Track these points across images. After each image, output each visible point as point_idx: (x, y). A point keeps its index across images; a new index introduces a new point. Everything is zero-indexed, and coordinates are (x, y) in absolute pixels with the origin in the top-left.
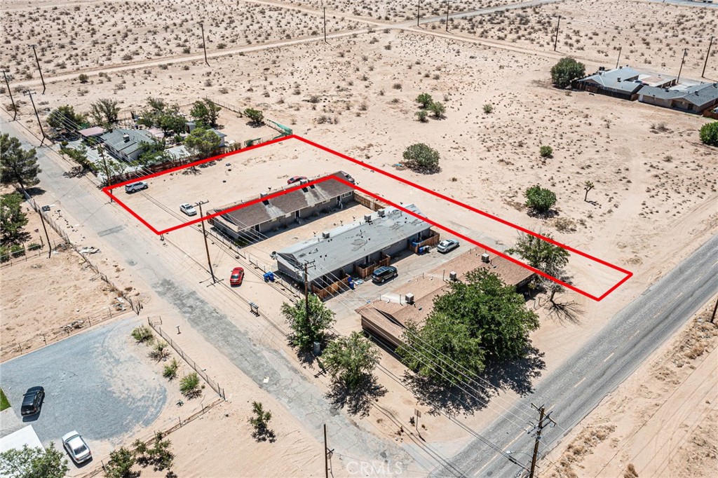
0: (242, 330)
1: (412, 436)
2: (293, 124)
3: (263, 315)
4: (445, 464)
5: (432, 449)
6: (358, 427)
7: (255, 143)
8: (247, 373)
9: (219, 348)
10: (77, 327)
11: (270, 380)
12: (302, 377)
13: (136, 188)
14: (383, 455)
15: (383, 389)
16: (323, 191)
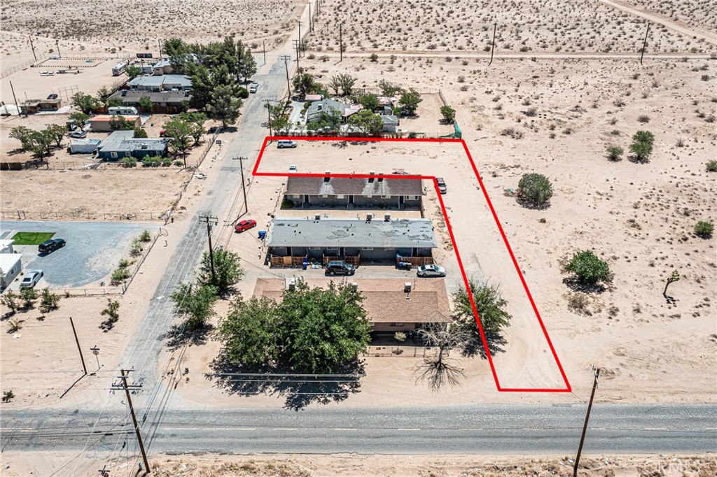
1: (172, 380)
2: (479, 129)
5: (171, 395)
6: (157, 355)
7: (418, 137)
8: (159, 287)
10: (128, 218)
13: (285, 145)
16: (387, 187)
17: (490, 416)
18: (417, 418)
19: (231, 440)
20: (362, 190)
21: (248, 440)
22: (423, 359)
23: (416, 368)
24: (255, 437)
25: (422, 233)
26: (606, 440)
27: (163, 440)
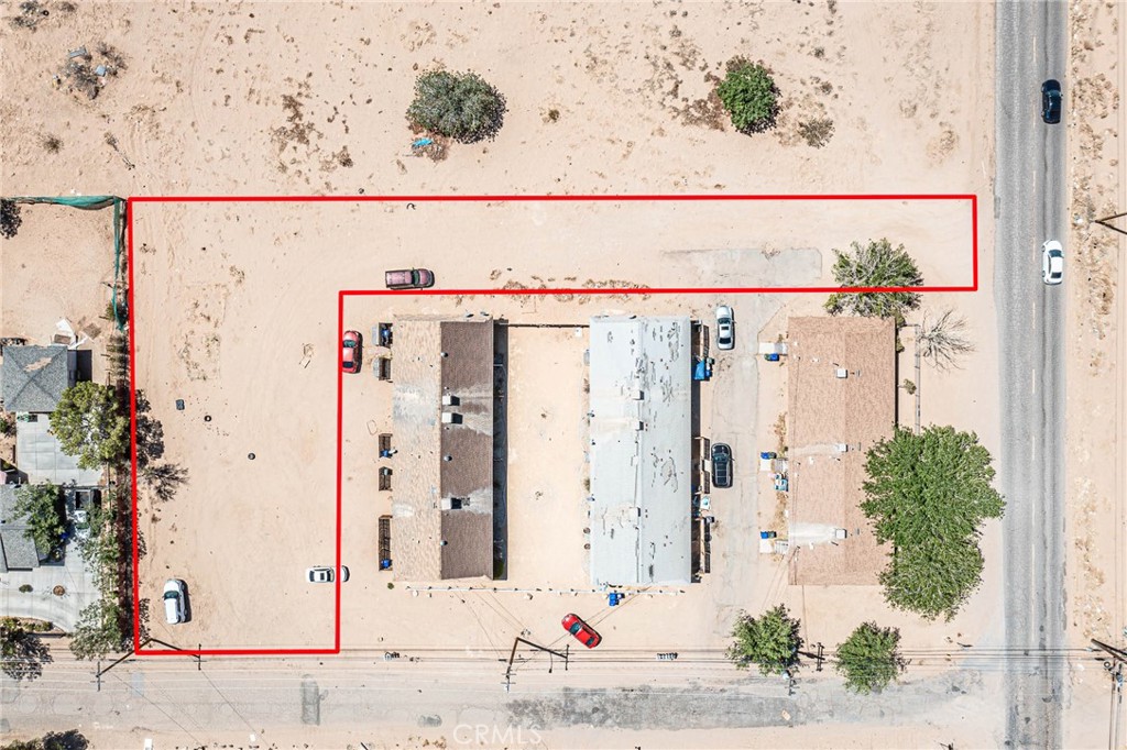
0: (686, 686)
3: (681, 651)
4: (1004, 653)
5: (982, 648)
6: (909, 683)
8: (759, 724)
9: (698, 726)
11: (789, 712)
12: (809, 682)
14: (955, 689)
15: (892, 630)
16: (472, 388)
17: (1015, 291)
18: (1018, 372)
19: (1048, 568)
20: (482, 435)
21: (1049, 550)
22: (922, 358)
23: (940, 368)
24: (1045, 543)
25: (665, 337)
26: (1049, 175)
27: (1048, 639)
